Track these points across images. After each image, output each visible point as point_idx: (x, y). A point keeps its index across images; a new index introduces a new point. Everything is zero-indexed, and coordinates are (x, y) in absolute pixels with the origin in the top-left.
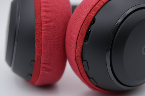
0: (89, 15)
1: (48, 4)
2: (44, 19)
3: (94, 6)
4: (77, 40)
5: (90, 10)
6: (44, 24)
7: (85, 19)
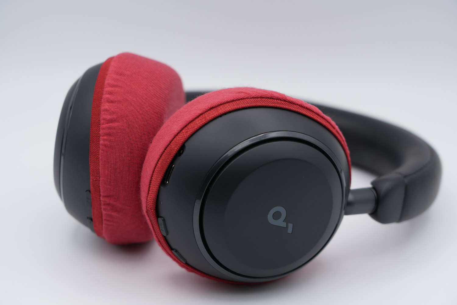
0: (177, 138)
1: (117, 89)
2: (104, 116)
3: (189, 124)
4: (151, 178)
5: (179, 129)
6: (103, 124)
7: (169, 144)
